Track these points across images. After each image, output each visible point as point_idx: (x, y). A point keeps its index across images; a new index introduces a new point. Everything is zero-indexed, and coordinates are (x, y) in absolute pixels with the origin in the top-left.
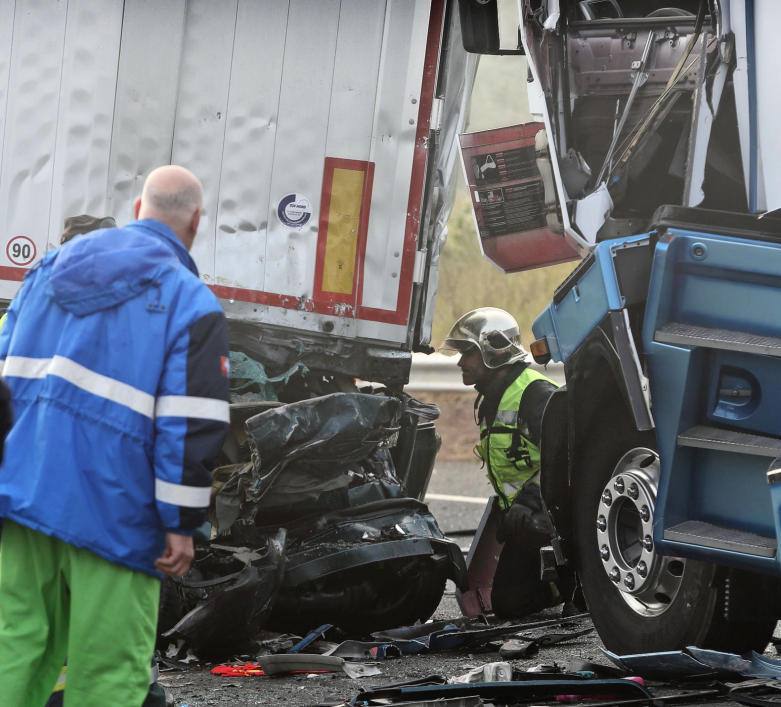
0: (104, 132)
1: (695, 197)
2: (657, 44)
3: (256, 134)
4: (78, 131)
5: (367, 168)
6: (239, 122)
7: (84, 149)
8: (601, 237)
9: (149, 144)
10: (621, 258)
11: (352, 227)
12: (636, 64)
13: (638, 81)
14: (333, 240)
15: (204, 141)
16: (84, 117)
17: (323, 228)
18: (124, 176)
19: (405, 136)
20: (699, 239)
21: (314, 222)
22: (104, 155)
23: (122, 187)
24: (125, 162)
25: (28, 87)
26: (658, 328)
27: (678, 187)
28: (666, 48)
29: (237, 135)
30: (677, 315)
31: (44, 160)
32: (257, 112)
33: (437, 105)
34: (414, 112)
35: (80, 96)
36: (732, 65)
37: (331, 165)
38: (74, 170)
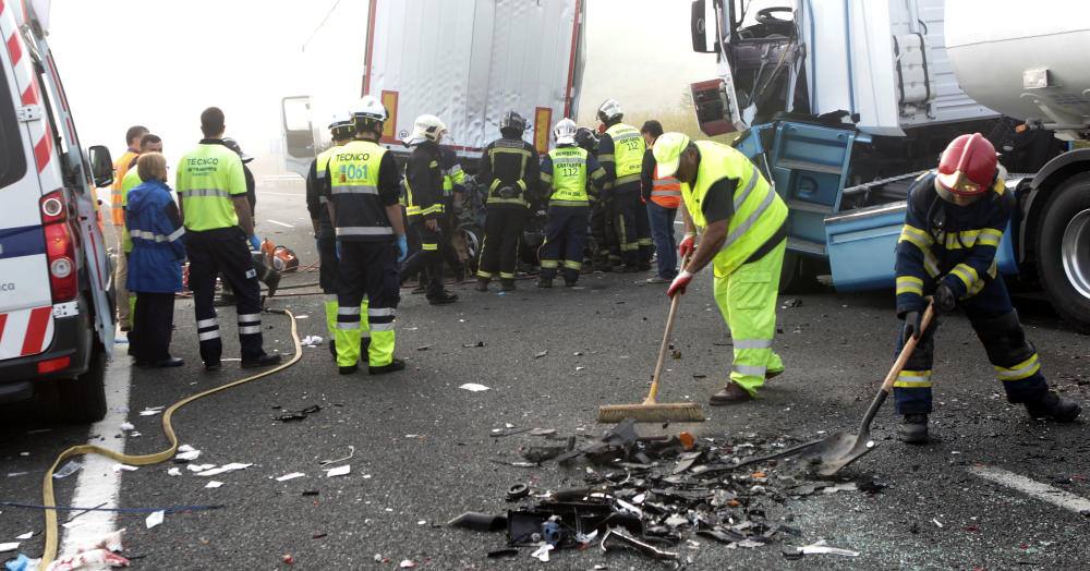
0: (464, 100)
1: (790, 108)
2: (771, 48)
3: (514, 99)
4: (456, 99)
5: (550, 110)
6: (508, 96)
7: (457, 105)
8: (753, 123)
9: (479, 103)
10: (762, 133)
11: (545, 130)
12: (763, 56)
13: (764, 63)
14: (538, 134)
15: (496, 102)
16: (458, 94)
17: (536, 130)
18: (471, 114)
19: (562, 100)
20: (794, 125)
21: (533, 128)
22: (464, 107)
23: (470, 117)
24: (471, 109)
25: (440, 85)
26: (777, 161)
27: (784, 104)
28: (775, 50)
29: (508, 100)
30: (784, 155)
31: (445, 109)
32: (514, 93)
33: (572, 90)
34: (565, 92)
35: (457, 88)
36: (804, 56)
37: (538, 109)
38: (455, 112)
